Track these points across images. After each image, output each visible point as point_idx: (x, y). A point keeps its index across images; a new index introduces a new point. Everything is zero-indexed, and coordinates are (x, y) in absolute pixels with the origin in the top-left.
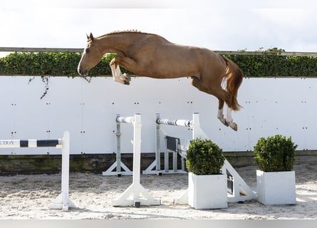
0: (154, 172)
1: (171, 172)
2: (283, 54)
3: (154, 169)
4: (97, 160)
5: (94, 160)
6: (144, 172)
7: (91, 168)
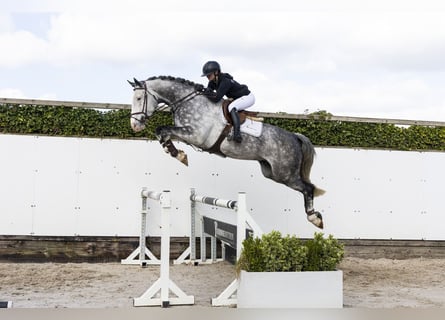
0: (187, 261)
1: (209, 261)
2: (332, 119)
3: (188, 258)
4: (95, 244)
5: (90, 244)
6: (175, 261)
7: (85, 254)
